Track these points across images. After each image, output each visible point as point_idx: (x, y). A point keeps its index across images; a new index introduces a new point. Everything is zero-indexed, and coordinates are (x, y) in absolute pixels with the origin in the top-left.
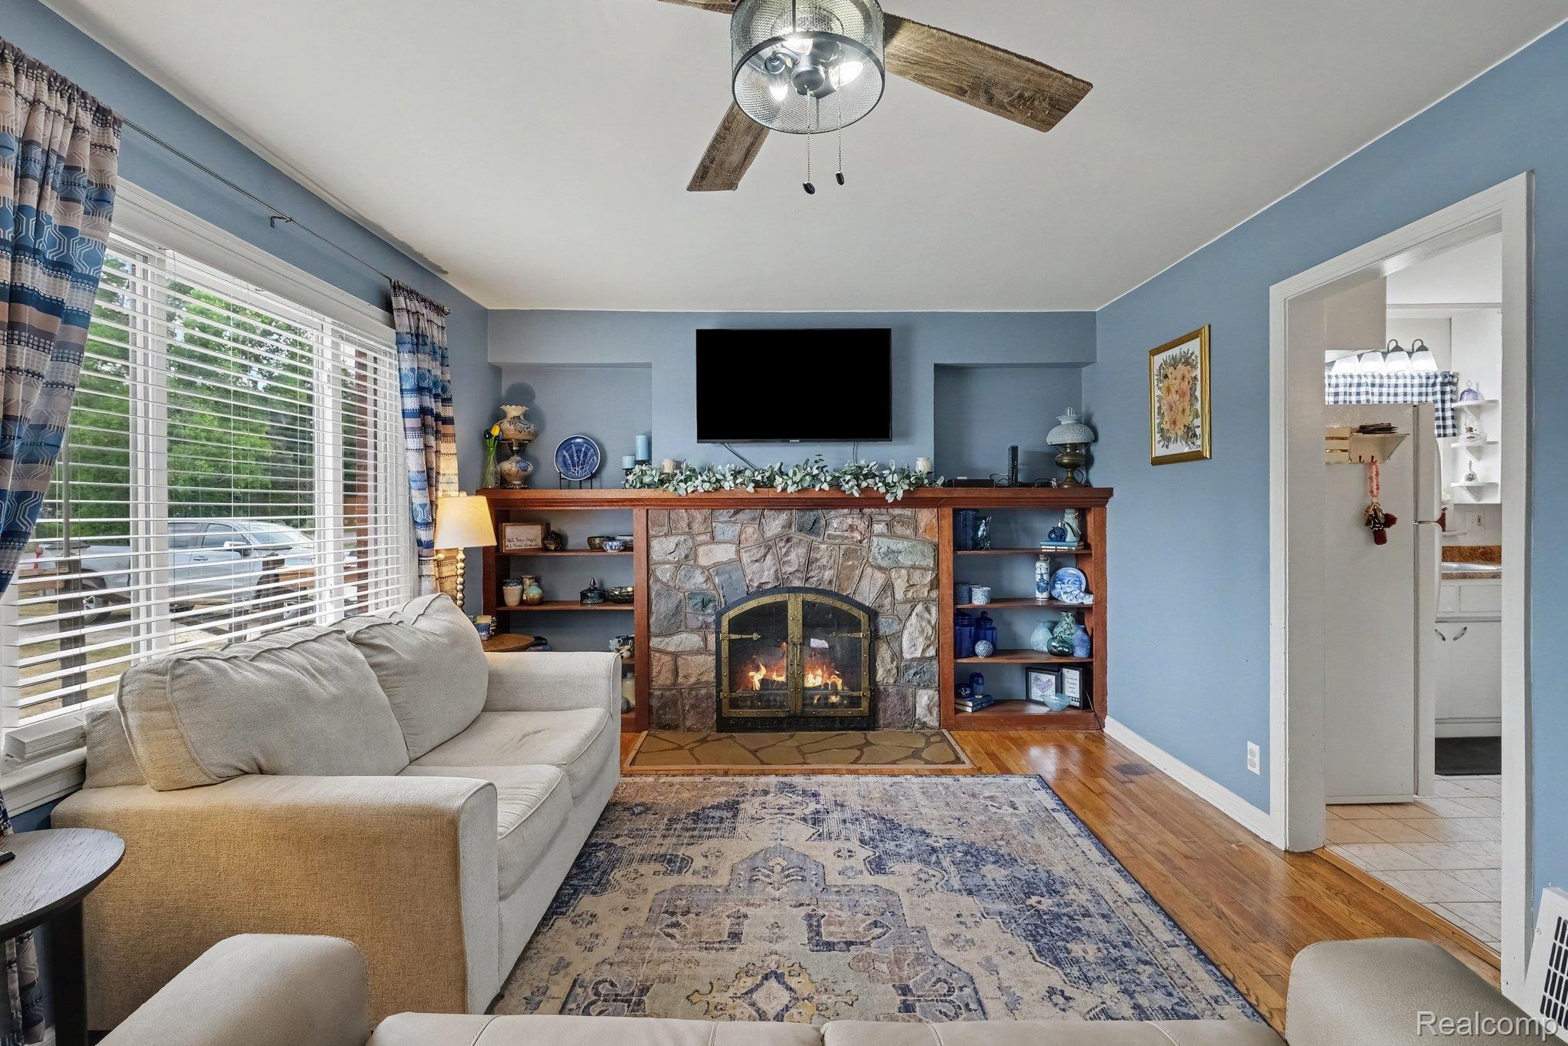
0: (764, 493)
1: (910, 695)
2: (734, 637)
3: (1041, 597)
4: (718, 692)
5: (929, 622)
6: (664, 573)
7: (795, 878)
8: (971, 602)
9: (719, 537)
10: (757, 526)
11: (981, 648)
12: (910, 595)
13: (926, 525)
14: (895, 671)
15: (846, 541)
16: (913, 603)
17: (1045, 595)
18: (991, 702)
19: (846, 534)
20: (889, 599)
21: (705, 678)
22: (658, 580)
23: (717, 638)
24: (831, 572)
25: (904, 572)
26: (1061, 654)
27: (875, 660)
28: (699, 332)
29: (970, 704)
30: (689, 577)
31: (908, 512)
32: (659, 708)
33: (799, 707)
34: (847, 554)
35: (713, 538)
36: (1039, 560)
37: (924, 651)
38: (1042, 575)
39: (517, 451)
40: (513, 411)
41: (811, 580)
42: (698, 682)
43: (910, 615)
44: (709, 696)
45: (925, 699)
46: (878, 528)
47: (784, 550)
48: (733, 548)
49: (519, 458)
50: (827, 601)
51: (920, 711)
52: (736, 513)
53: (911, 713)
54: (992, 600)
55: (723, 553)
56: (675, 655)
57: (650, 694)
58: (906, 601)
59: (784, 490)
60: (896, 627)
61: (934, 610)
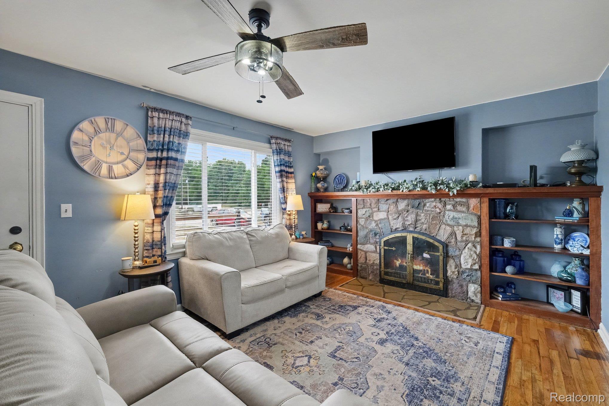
0: (395, 192)
1: (465, 285)
2: (385, 248)
3: (557, 247)
4: (380, 268)
5: (475, 252)
6: (362, 222)
7: (349, 334)
8: (503, 245)
9: (381, 210)
10: (395, 206)
11: (509, 269)
12: (464, 238)
13: (474, 206)
14: (457, 273)
15: (432, 212)
16: (467, 242)
17: (559, 246)
18: (518, 298)
19: (432, 209)
20: (454, 239)
21: (376, 262)
22: (360, 224)
23: (380, 247)
24: (426, 225)
25: (461, 228)
26: (567, 281)
27: (447, 266)
28: (373, 132)
29: (501, 296)
30: (370, 224)
31: (464, 200)
32: (360, 270)
33: (412, 280)
34: (433, 218)
35: (379, 209)
36: (556, 227)
37: (471, 265)
38: (557, 235)
39: (323, 180)
40: (321, 167)
41: (417, 228)
42: (373, 263)
43: (465, 248)
44: (377, 269)
45: (473, 289)
46: (449, 207)
47: (406, 215)
48: (385, 214)
49: (323, 182)
50: (424, 238)
51: (470, 294)
52: (387, 200)
53: (465, 293)
54: (517, 246)
55: (382, 215)
56: (366, 252)
57: (357, 265)
58: (462, 242)
59: (403, 191)
60: (457, 253)
61: (478, 247)
